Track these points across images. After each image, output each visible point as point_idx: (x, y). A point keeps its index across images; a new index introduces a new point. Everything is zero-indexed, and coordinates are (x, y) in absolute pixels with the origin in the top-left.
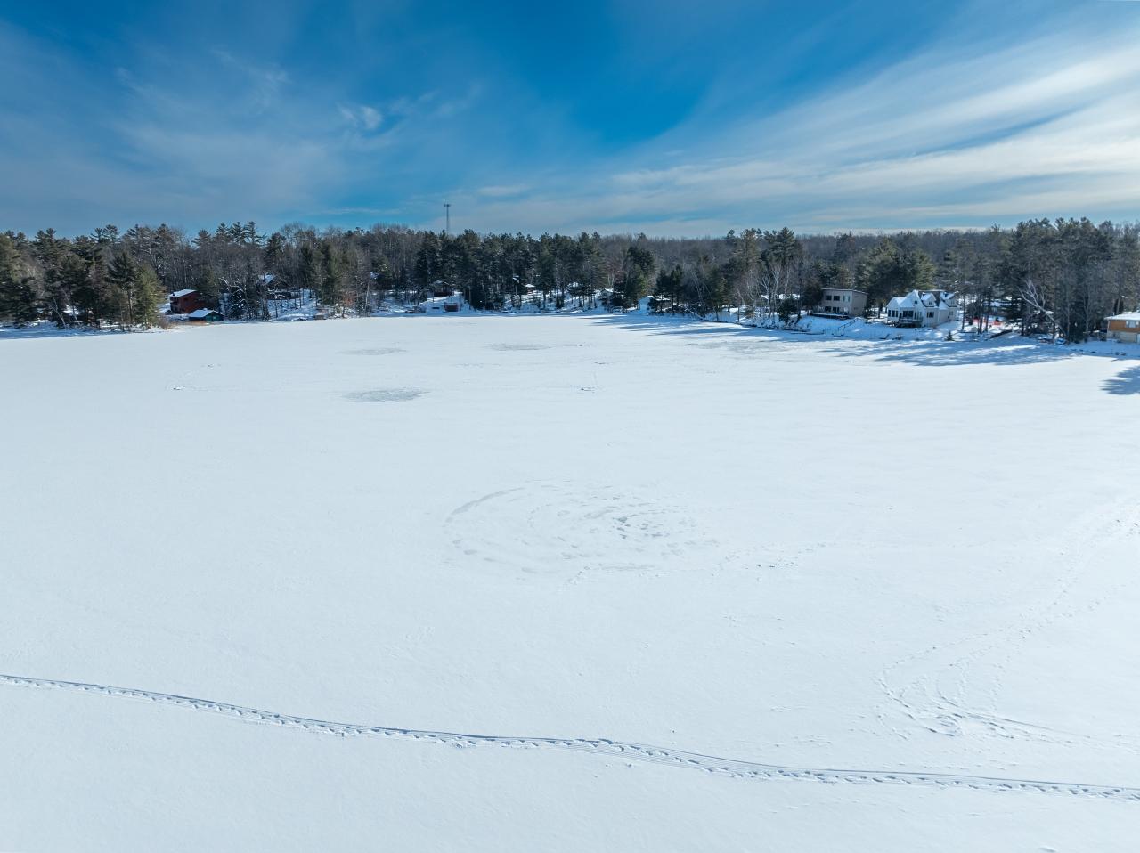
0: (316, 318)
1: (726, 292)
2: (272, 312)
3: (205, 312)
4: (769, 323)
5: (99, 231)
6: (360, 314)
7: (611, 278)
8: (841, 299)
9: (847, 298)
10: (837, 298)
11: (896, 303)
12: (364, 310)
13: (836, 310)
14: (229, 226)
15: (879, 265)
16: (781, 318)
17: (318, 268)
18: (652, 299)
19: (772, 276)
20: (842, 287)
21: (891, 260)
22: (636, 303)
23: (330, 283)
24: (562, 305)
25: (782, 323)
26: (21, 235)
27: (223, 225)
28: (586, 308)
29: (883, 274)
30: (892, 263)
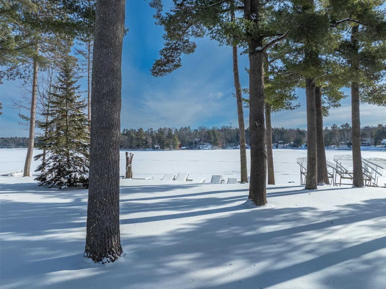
0: (212, 149)
1: (330, 141)
2: (201, 148)
3: (185, 147)
4: (344, 148)
5: (148, 130)
6: (222, 149)
7: (292, 139)
8: (367, 140)
9: (368, 140)
10: (365, 140)
11: (384, 141)
12: (223, 148)
13: (365, 144)
14: (184, 127)
15: (378, 131)
16: (348, 147)
17: (212, 136)
18: (306, 144)
19: (344, 135)
20: (366, 137)
21: (381, 129)
22: (301, 145)
23: (216, 140)
24: (278, 147)
25: (349, 148)
26: (135, 130)
27: (182, 127)
28: (285, 147)
29: (379, 133)
30: (382, 130)
